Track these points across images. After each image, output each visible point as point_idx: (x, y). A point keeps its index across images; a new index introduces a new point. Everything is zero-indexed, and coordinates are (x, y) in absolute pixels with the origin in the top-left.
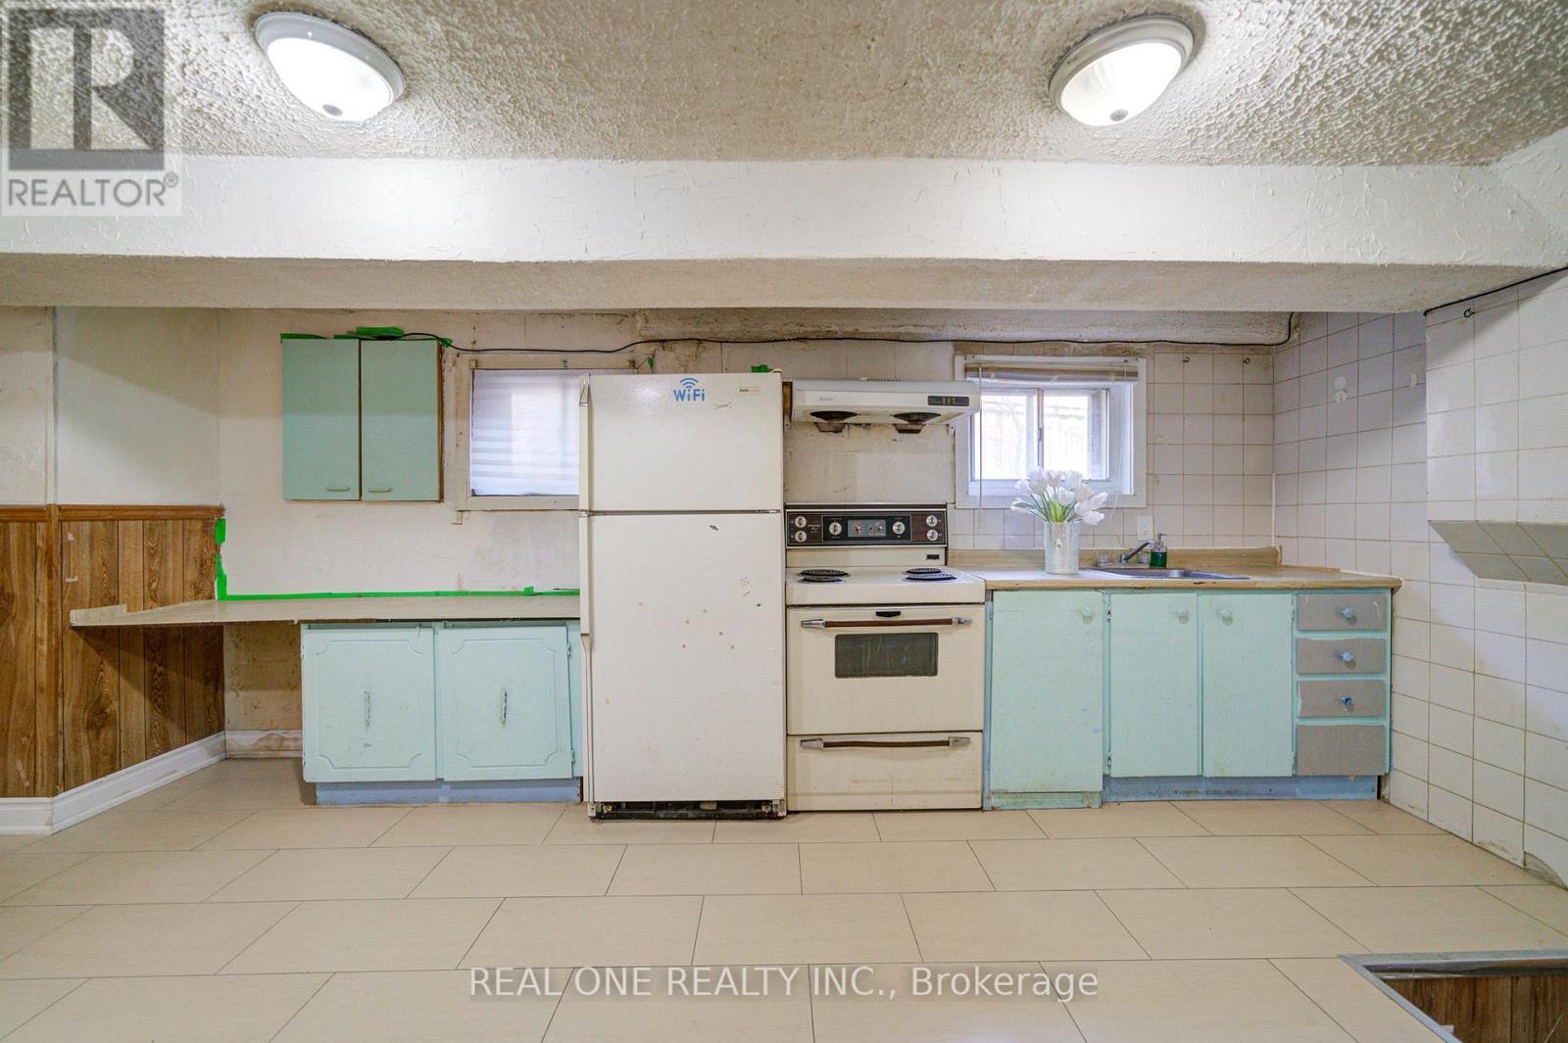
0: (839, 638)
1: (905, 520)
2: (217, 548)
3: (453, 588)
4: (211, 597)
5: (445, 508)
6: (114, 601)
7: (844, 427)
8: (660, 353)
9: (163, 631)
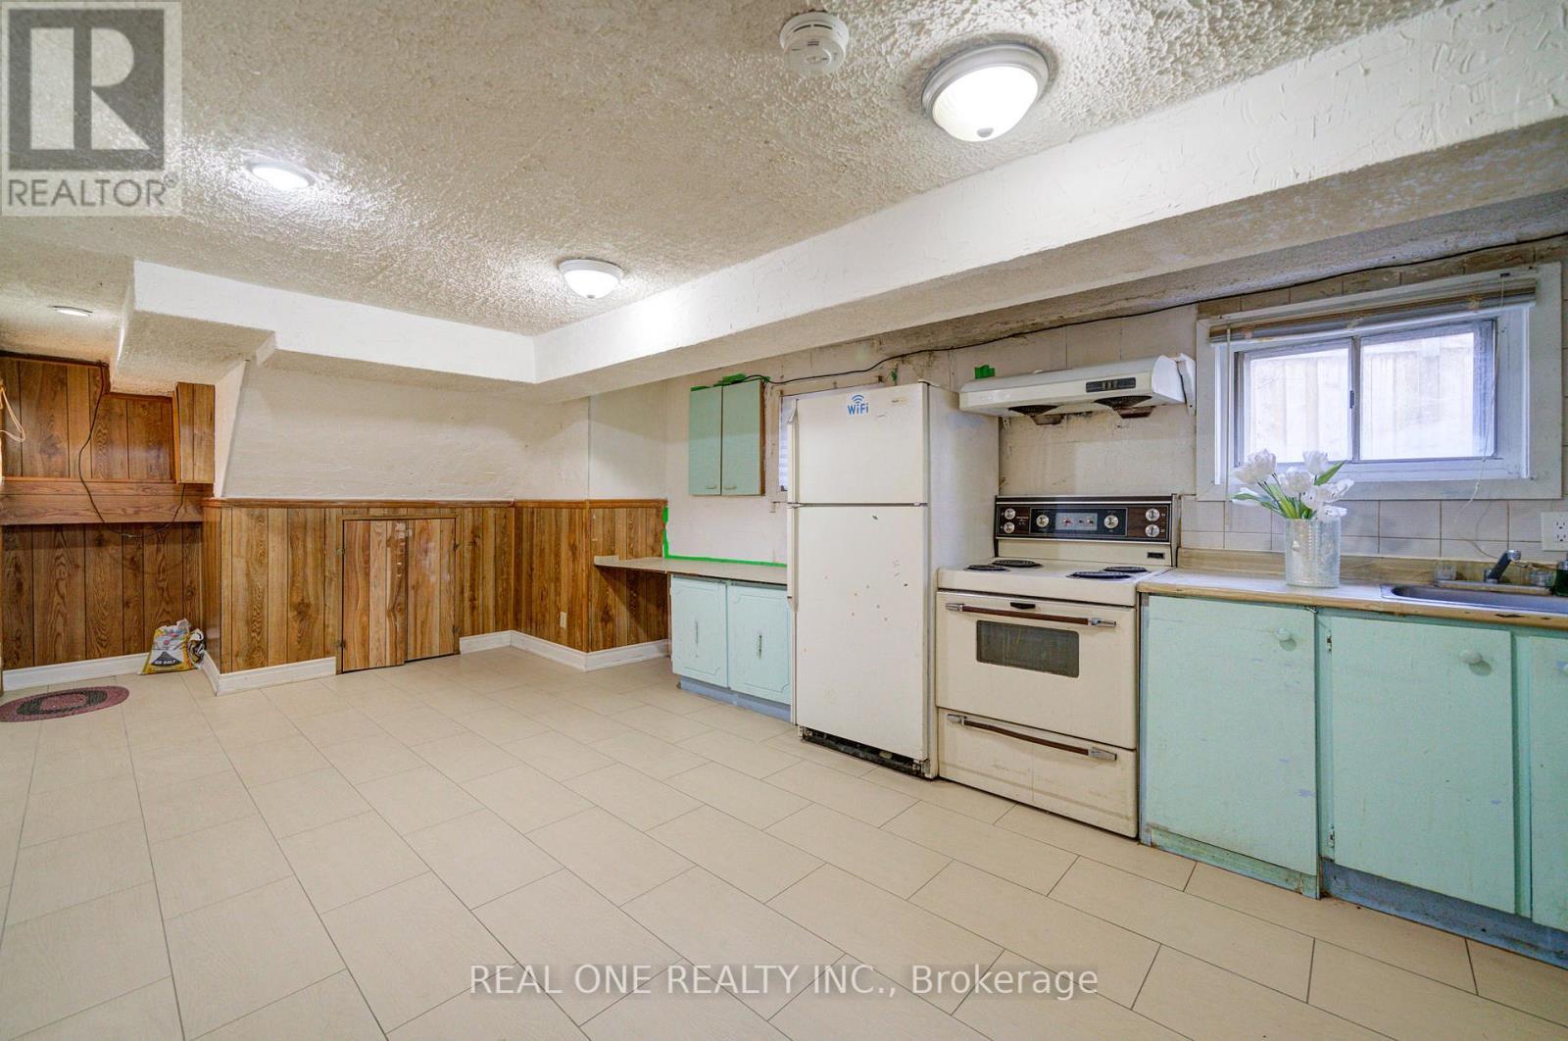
0: (979, 623)
1: (1119, 512)
2: (664, 525)
3: (769, 560)
4: (660, 556)
5: (766, 501)
6: (613, 553)
7: (1062, 418)
8: (902, 367)
9: (636, 572)
